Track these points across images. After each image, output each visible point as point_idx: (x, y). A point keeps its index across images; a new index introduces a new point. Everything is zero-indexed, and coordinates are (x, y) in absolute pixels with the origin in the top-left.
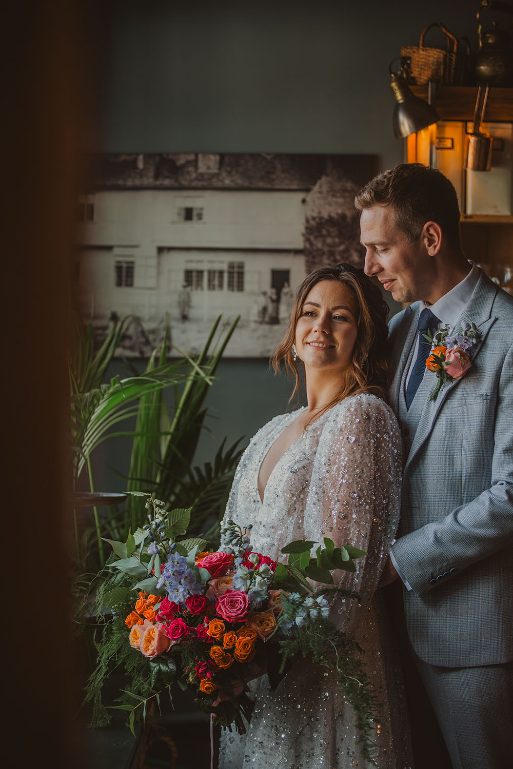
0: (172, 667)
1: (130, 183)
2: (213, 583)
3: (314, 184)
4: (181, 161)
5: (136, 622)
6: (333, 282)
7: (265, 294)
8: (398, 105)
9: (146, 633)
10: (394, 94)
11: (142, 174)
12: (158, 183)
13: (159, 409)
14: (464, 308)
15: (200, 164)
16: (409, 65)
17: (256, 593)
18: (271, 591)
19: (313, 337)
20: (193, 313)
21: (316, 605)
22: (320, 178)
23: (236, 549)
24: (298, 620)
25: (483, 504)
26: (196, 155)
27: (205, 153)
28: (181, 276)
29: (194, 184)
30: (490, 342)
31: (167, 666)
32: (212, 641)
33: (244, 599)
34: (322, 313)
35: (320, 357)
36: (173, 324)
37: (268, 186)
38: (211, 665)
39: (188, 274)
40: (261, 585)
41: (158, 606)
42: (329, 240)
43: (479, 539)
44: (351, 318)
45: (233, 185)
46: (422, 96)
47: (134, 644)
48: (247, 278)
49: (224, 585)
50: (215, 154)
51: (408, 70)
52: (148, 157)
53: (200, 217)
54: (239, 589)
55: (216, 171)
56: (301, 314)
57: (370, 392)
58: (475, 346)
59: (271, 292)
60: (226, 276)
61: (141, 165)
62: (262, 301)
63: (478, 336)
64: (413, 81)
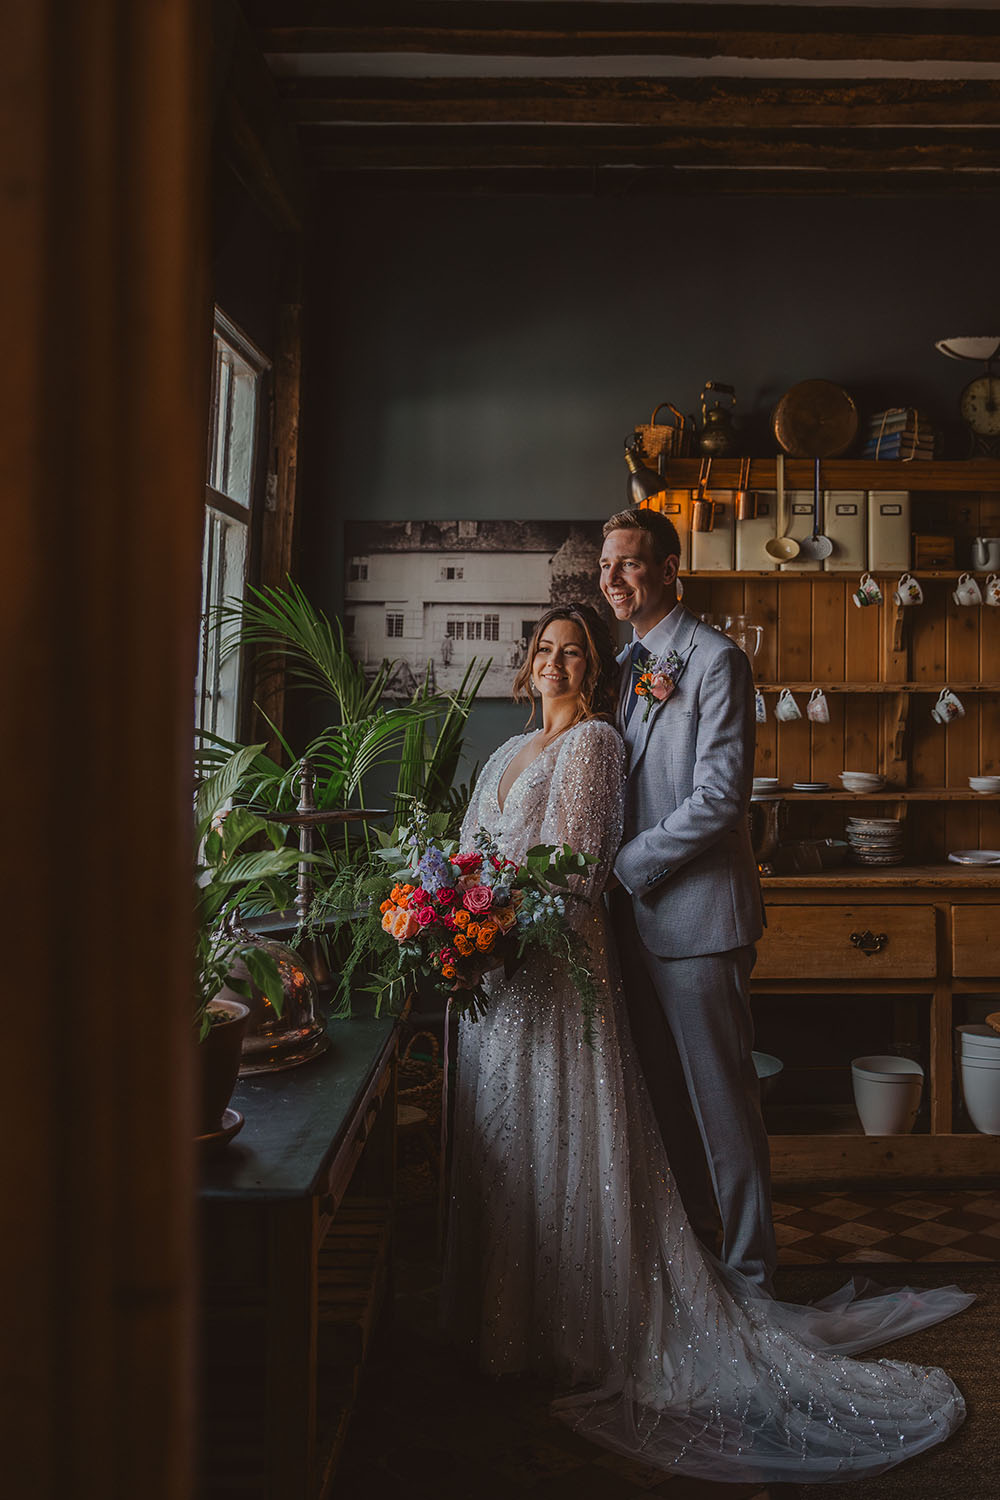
0: (418, 951)
1: (399, 547)
2: (462, 878)
3: (560, 547)
4: (444, 528)
5: (389, 908)
6: (564, 622)
7: (517, 642)
8: (631, 476)
9: (398, 917)
10: (628, 465)
11: (410, 539)
12: (424, 546)
13: (422, 738)
14: (669, 639)
15: (460, 530)
16: (641, 440)
17: (501, 890)
18: (513, 891)
19: (547, 670)
20: (454, 659)
21: (553, 904)
22: (565, 541)
23: (485, 853)
24: (536, 915)
25: (685, 809)
26: (457, 523)
27: (465, 521)
28: (444, 628)
29: (455, 548)
30: (690, 666)
31: (414, 950)
32: (456, 930)
33: (489, 894)
34: (555, 649)
35: (554, 689)
36: (436, 669)
37: (520, 549)
38: (455, 953)
39: (450, 625)
40: (506, 881)
41: (411, 895)
42: (572, 595)
43: (684, 841)
44: (581, 652)
45: (489, 548)
46: (652, 467)
47: (385, 927)
48: (501, 628)
49: (471, 881)
50: (473, 521)
51: (641, 445)
52: (414, 524)
53: (460, 576)
54: (485, 885)
55: (475, 536)
56: (538, 650)
57: (601, 719)
58: (677, 670)
59: (522, 640)
60: (483, 626)
61: (409, 532)
62: (515, 648)
63: (680, 662)
64: (645, 454)
